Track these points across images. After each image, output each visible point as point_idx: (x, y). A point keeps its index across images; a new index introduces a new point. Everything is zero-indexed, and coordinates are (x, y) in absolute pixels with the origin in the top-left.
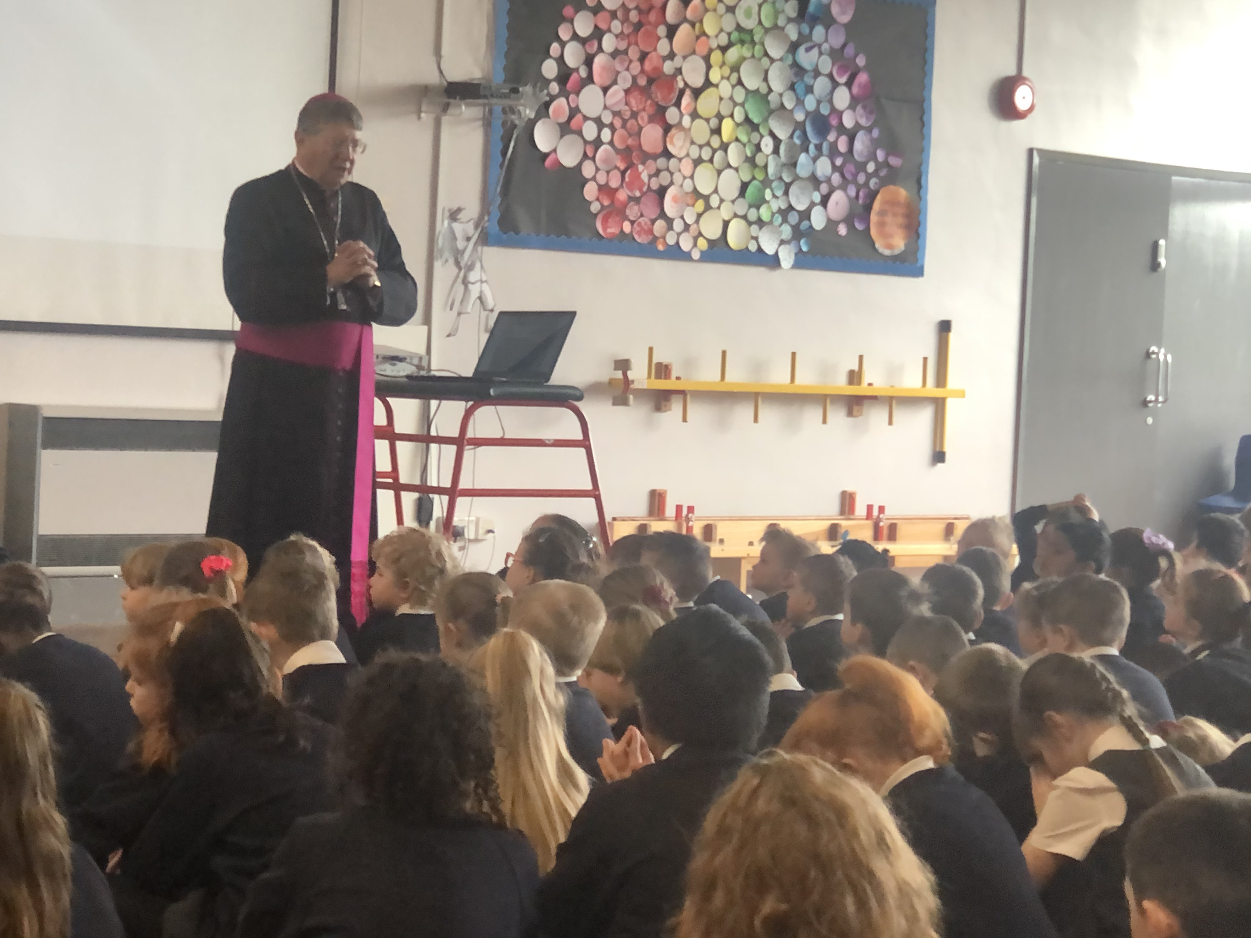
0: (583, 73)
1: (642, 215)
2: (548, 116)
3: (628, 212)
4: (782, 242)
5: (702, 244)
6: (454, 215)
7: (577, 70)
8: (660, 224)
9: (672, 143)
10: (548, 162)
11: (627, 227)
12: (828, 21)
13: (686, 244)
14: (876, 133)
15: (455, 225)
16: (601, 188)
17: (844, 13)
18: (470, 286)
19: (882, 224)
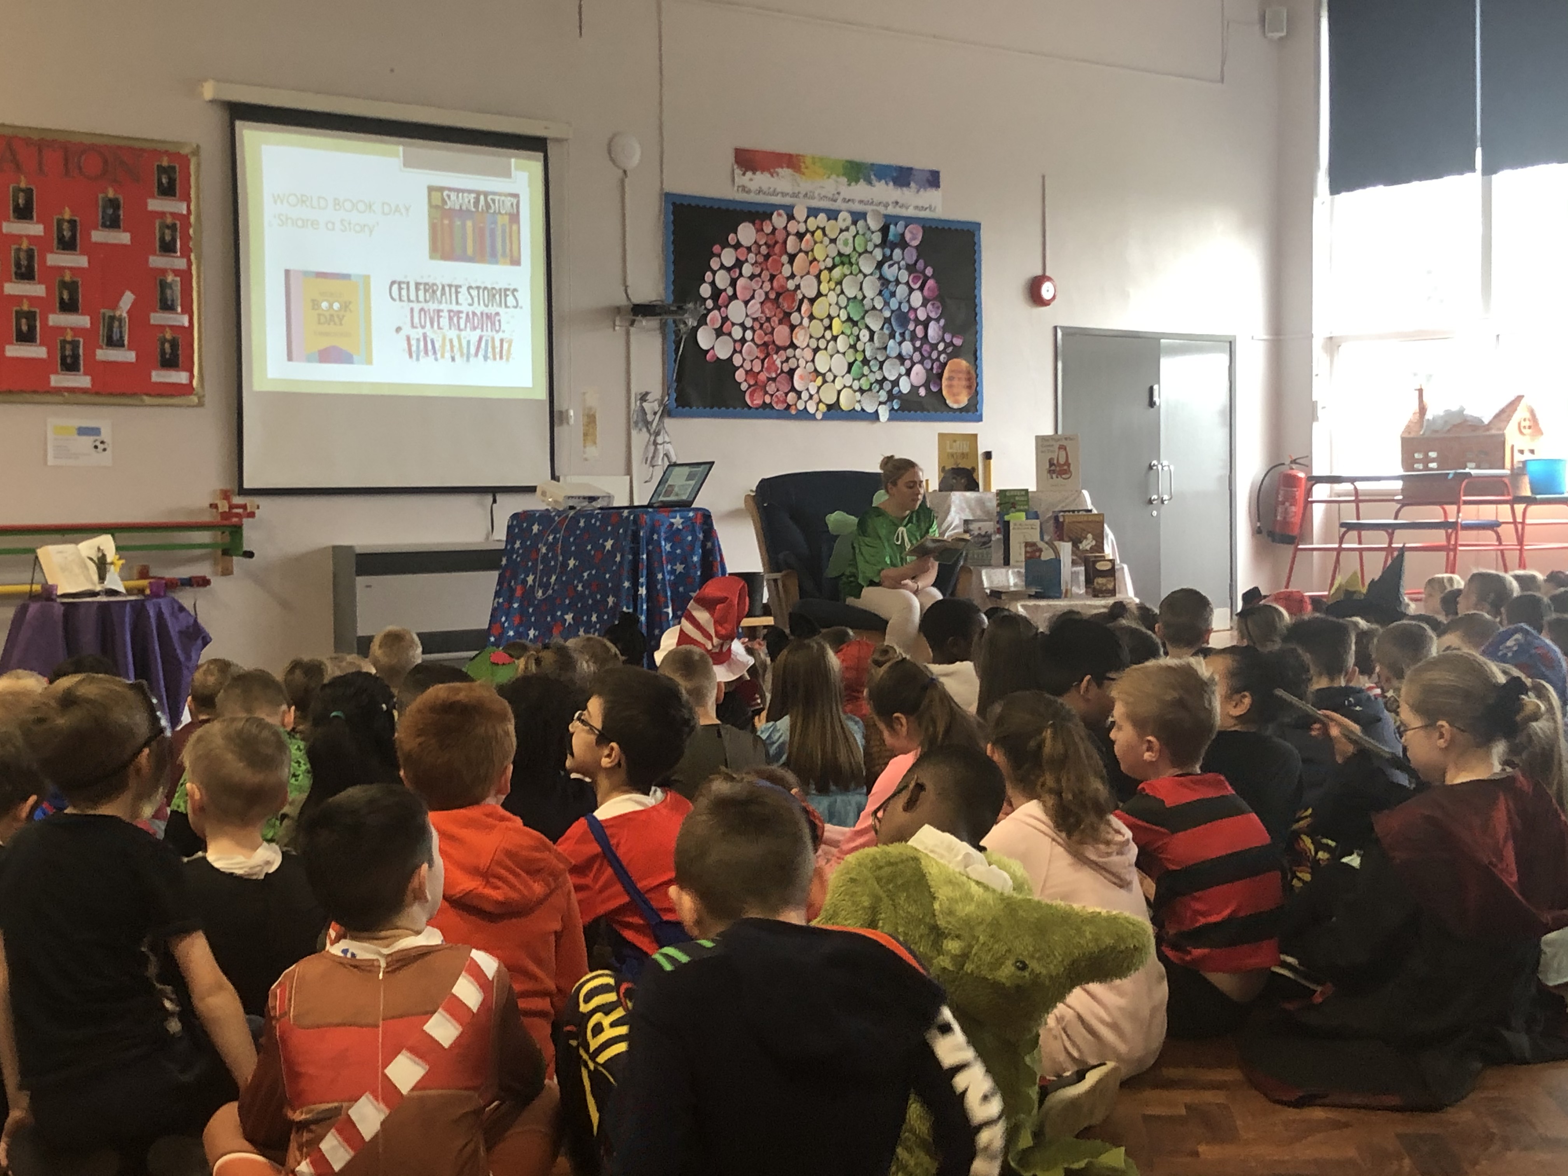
0: (730, 291)
1: (778, 390)
2: (706, 324)
3: (767, 388)
4: (881, 403)
5: (822, 407)
6: (643, 397)
7: (725, 290)
8: (792, 396)
9: (796, 338)
10: (708, 356)
11: (768, 400)
12: (903, 244)
13: (811, 409)
14: (942, 322)
15: (644, 404)
16: (747, 372)
17: (914, 239)
18: (659, 447)
19: (950, 386)
